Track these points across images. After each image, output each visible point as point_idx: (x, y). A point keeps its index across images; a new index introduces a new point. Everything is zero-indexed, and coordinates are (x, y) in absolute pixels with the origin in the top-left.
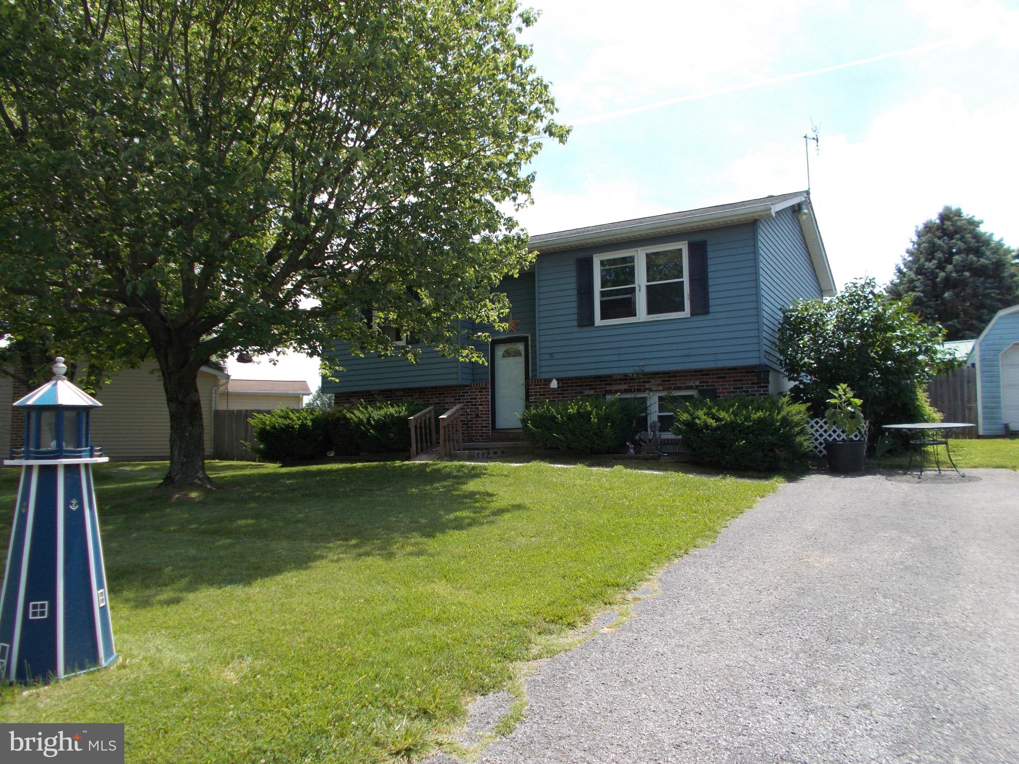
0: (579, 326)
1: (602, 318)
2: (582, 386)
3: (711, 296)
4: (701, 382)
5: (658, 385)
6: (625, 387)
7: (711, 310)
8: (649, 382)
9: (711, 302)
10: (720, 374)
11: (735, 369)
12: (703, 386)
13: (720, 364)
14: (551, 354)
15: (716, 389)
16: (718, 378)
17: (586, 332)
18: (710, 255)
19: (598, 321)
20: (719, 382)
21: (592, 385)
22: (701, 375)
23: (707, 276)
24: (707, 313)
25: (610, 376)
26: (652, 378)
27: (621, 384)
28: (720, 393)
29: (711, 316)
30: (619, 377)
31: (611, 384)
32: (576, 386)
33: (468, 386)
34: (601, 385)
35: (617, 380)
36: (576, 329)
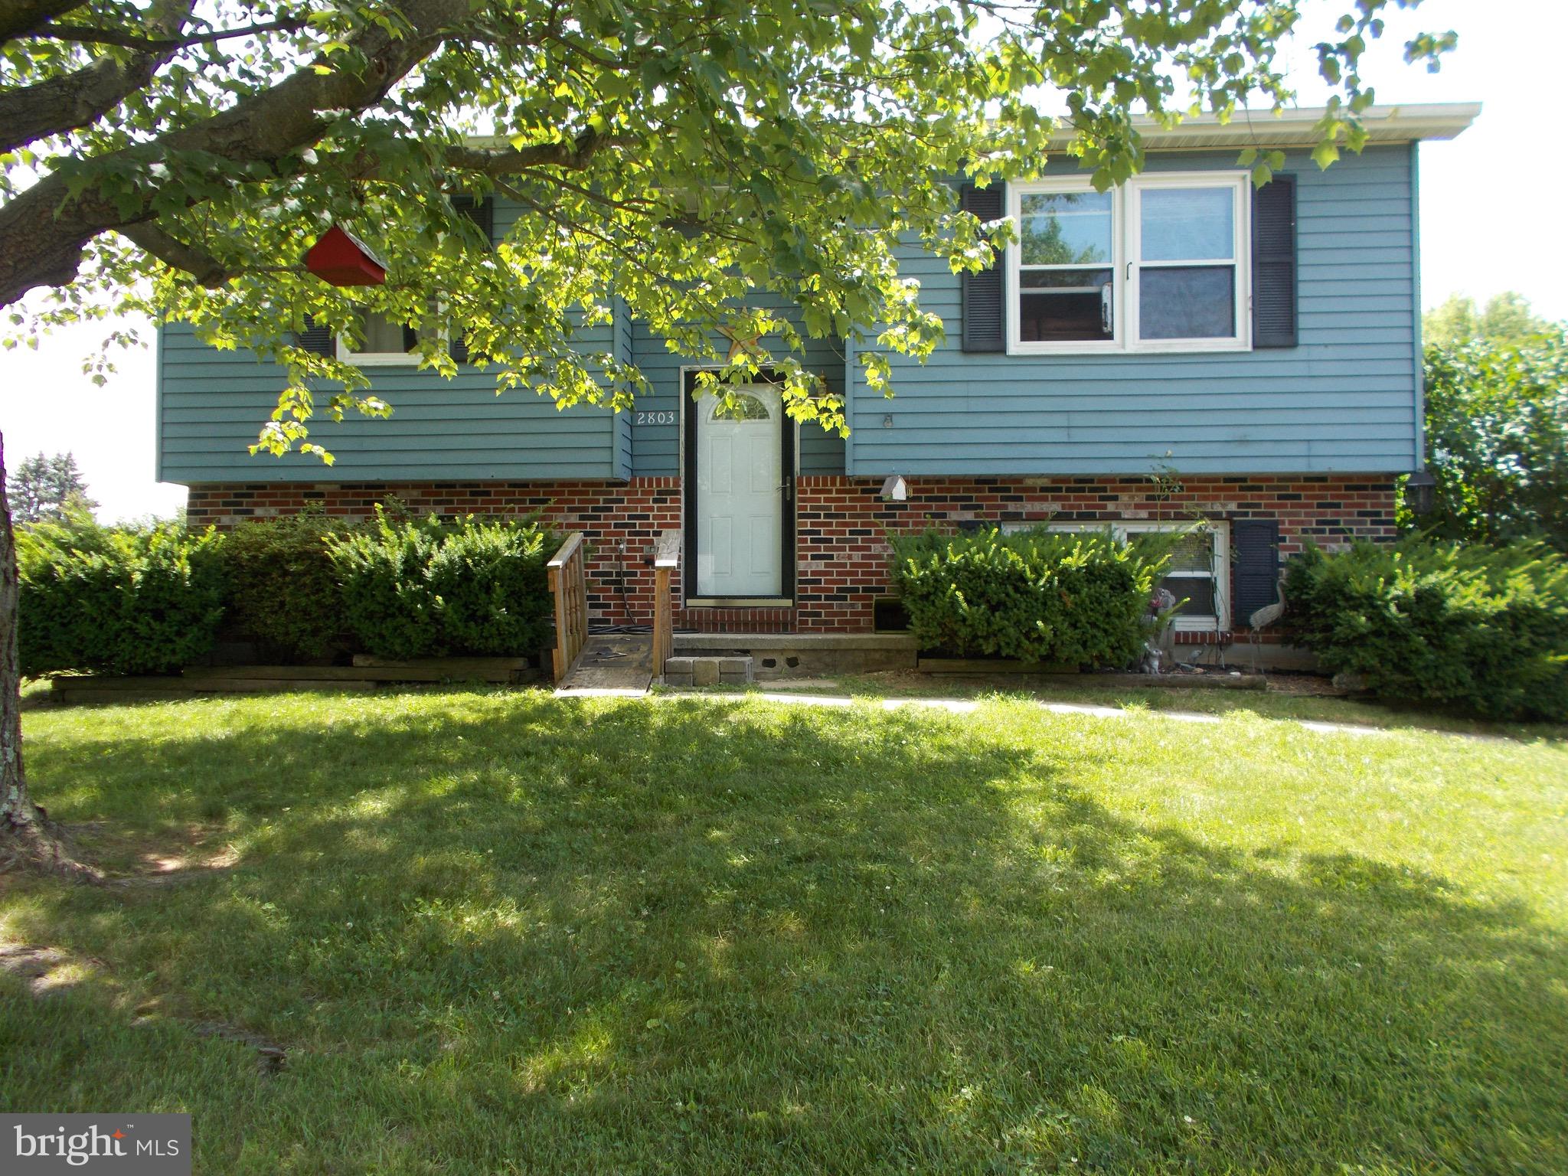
0: (965, 351)
1: (1026, 336)
2: (944, 499)
3: (1303, 305)
4: (1240, 506)
5: (1138, 506)
6: (1056, 507)
7: (1303, 337)
8: (1115, 498)
9: (1303, 321)
10: (1286, 488)
11: (1321, 478)
12: (1246, 514)
13: (1319, 467)
14: (888, 416)
15: (1277, 523)
16: (1280, 497)
17: (982, 368)
18: (1302, 210)
19: (1015, 344)
20: (1284, 506)
21: (970, 499)
22: (1242, 489)
23: (1296, 259)
24: (1293, 345)
25: (1017, 479)
26: (1123, 490)
27: (1045, 499)
28: (1289, 531)
29: (1300, 353)
30: (1040, 483)
31: (1020, 499)
32: (928, 499)
33: (623, 484)
34: (995, 499)
35: (1033, 489)
36: (958, 359)
